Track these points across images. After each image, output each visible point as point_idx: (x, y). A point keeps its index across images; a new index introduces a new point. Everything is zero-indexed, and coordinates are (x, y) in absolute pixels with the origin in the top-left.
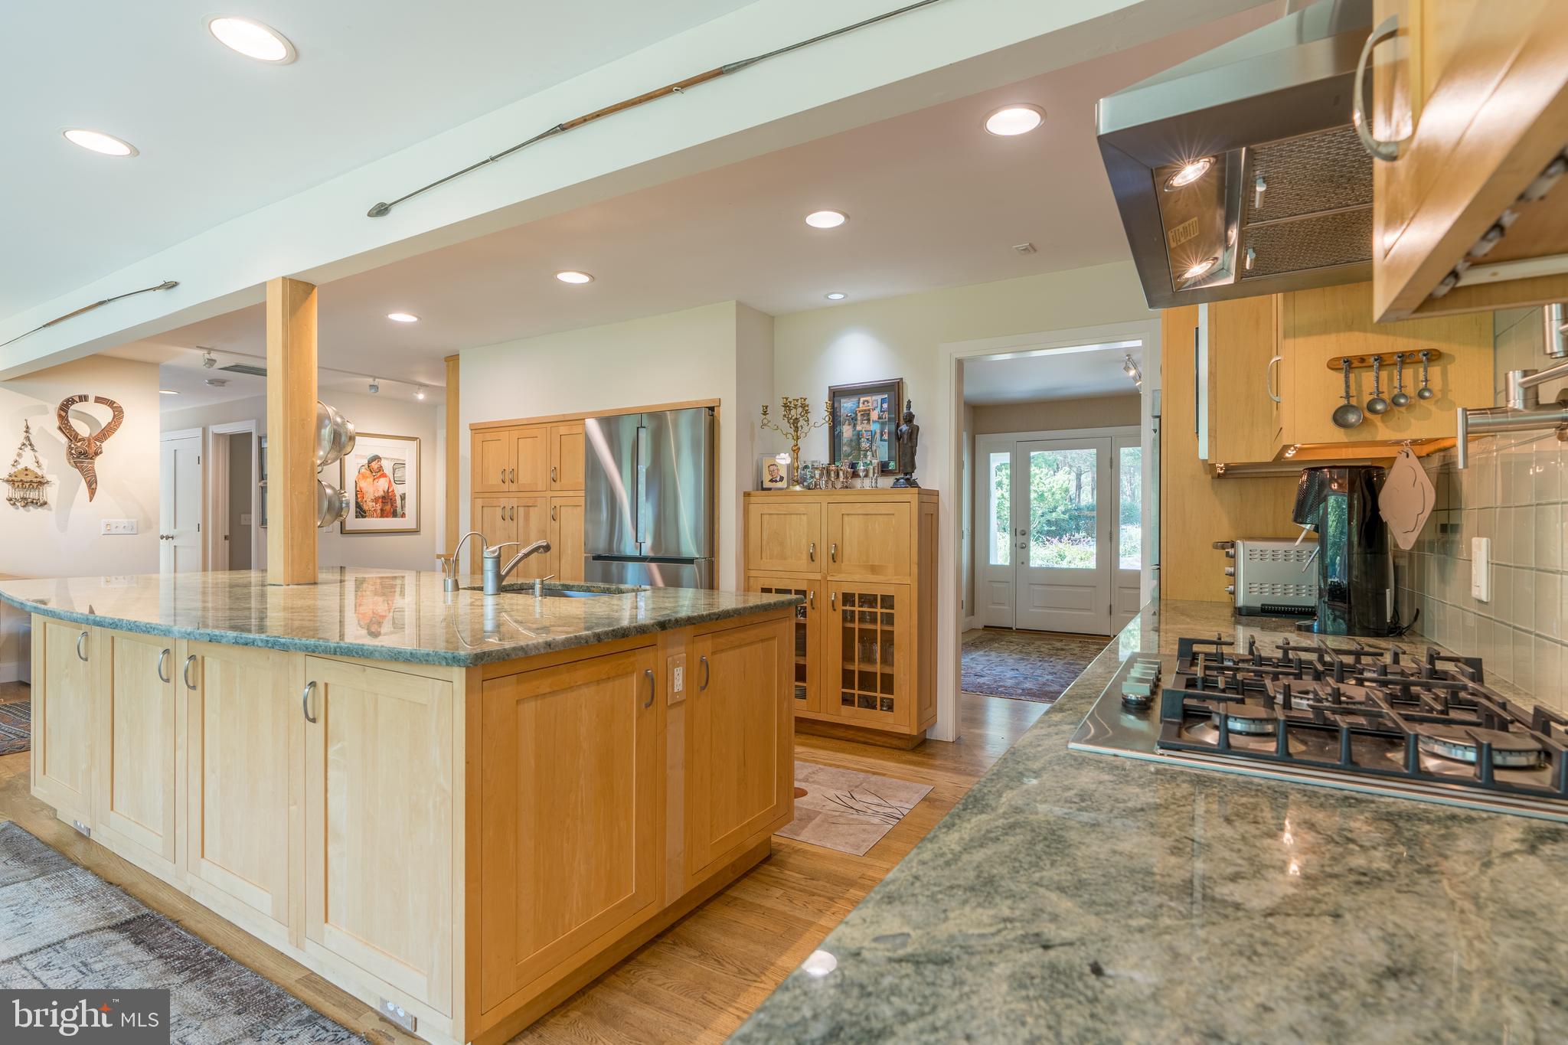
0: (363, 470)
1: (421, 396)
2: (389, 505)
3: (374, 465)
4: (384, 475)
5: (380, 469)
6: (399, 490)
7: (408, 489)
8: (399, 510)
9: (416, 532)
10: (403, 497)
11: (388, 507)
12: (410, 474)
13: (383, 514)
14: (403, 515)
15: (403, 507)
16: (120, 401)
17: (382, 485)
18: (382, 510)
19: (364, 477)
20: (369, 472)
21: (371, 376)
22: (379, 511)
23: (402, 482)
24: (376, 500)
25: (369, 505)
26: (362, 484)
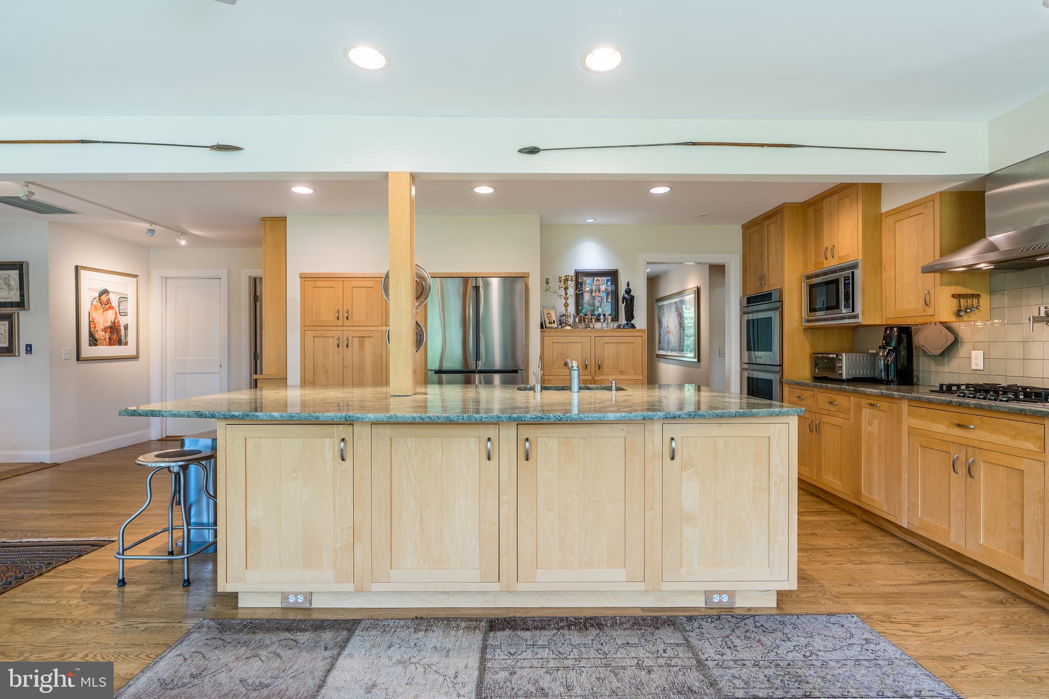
0: (95, 303)
1: (183, 242)
2: (115, 334)
3: (104, 298)
4: (111, 308)
5: (109, 301)
6: (123, 321)
7: (128, 320)
8: (123, 338)
9: (135, 358)
10: (126, 328)
11: (114, 336)
12: (130, 307)
13: (111, 343)
14: (126, 344)
15: (126, 335)
17: (110, 316)
18: (110, 339)
19: (96, 309)
20: (99, 304)
21: (148, 221)
22: (107, 340)
23: (126, 314)
24: (105, 330)
25: (100, 334)
26: (95, 315)
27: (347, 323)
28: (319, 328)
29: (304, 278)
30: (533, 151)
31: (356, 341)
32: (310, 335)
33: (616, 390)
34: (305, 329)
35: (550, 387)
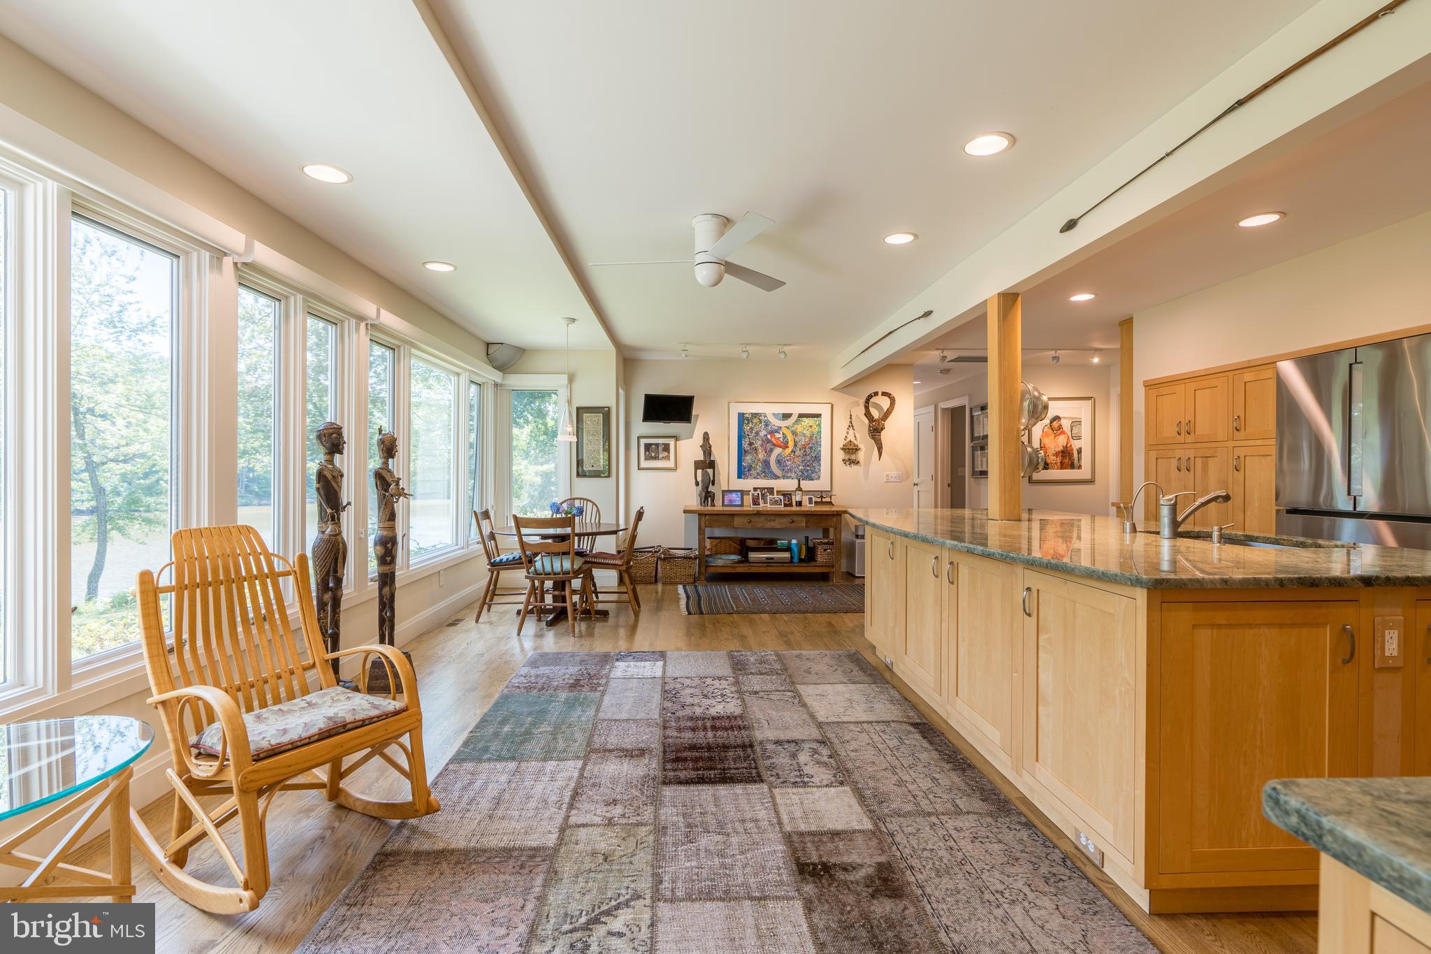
0: (1046, 429)
1: (1096, 360)
2: (1068, 458)
3: (1055, 424)
4: (1063, 433)
5: (1060, 427)
6: (1076, 445)
7: (1084, 443)
8: (1076, 462)
9: (1091, 482)
10: (1079, 451)
11: (1066, 461)
12: (1085, 430)
13: (1063, 466)
14: (1080, 467)
15: (1079, 459)
16: (894, 394)
17: (1062, 441)
18: (1061, 463)
19: (1047, 435)
20: (1051, 430)
21: (1053, 349)
22: (1059, 464)
23: (1079, 438)
24: (1056, 454)
25: (1052, 459)
26: (1047, 441)
27: (1190, 438)
28: (1161, 447)
29: (1149, 385)
30: (1071, 225)
31: (1199, 461)
32: (1153, 454)
33: (1220, 542)
34: (1149, 448)
35: (1257, 538)
